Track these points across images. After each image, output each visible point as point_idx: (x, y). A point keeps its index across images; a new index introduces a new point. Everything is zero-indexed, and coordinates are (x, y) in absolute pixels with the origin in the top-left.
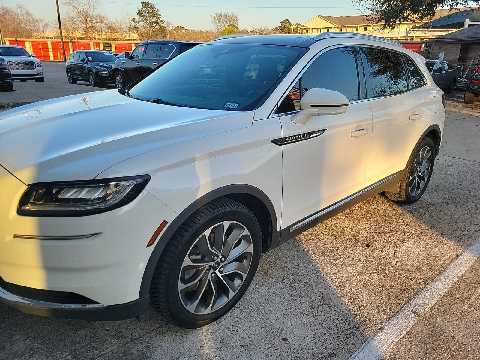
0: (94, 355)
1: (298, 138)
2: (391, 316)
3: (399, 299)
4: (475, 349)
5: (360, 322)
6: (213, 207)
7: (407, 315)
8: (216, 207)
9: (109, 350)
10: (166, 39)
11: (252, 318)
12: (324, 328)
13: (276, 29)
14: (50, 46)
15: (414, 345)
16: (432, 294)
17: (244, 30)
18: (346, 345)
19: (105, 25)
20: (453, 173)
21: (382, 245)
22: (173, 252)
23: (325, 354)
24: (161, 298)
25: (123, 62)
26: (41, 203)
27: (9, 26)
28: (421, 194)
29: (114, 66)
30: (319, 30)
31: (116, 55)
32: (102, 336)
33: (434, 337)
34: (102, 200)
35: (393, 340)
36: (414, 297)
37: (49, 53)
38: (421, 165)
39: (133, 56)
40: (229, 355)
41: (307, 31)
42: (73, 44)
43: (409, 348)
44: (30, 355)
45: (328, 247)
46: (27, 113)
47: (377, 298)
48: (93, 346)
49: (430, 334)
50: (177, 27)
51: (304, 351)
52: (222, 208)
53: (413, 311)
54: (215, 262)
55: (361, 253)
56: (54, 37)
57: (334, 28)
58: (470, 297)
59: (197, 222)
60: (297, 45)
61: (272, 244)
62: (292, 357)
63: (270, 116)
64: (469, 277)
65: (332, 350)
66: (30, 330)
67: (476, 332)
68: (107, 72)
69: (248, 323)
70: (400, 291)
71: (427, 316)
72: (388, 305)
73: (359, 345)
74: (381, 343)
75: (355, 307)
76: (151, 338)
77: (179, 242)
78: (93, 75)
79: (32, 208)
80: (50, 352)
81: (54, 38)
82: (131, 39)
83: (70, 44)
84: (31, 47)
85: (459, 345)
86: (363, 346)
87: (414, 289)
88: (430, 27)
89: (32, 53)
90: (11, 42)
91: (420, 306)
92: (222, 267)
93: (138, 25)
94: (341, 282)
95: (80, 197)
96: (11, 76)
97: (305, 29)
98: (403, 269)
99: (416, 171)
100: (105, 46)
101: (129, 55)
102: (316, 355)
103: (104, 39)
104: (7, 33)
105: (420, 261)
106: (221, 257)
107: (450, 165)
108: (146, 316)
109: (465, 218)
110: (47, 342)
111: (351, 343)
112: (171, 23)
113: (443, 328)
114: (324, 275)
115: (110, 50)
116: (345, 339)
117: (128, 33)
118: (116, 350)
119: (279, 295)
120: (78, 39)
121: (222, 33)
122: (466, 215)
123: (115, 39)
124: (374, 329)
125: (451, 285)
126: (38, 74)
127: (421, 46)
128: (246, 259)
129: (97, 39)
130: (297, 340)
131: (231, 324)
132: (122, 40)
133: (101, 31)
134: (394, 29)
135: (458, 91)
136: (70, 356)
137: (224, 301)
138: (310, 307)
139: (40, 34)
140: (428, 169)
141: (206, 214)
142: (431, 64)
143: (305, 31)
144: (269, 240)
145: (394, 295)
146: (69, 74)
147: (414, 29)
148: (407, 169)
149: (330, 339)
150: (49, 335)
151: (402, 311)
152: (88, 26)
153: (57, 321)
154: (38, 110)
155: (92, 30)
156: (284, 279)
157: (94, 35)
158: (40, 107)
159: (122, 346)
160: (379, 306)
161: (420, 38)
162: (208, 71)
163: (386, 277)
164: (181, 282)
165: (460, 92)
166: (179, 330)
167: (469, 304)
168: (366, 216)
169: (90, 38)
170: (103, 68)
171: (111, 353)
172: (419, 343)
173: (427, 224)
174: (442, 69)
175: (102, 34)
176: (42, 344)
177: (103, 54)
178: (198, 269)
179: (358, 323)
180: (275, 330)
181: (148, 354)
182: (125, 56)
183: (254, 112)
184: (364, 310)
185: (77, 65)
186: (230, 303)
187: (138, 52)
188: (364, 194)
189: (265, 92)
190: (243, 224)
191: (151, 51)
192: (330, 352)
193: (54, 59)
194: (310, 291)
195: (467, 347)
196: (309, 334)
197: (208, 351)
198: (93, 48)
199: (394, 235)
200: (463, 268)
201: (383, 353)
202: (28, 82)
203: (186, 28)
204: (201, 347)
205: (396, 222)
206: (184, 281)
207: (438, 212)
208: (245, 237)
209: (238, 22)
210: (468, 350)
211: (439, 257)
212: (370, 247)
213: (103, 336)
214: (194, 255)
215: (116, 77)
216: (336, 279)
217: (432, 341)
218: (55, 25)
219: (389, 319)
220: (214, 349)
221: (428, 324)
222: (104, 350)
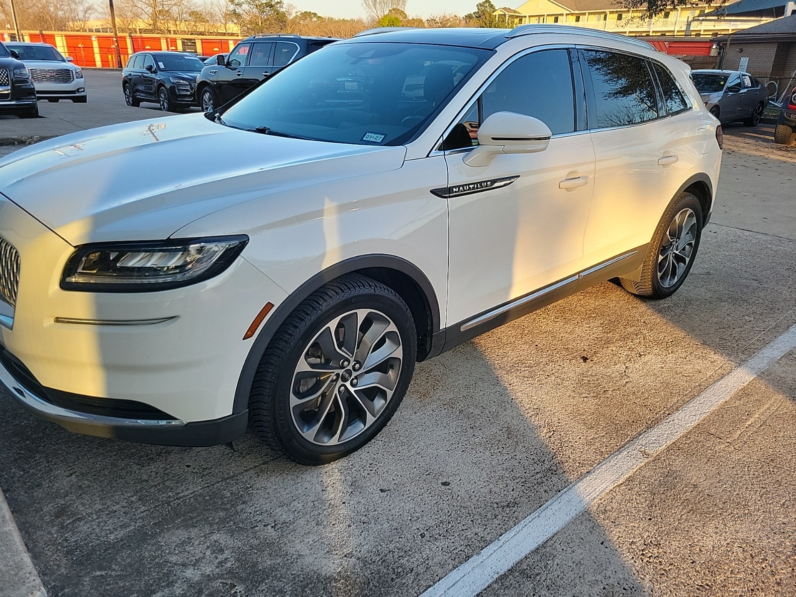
0: (170, 497)
1: (474, 188)
2: (607, 456)
3: (623, 434)
4: (726, 502)
5: (559, 463)
6: (341, 287)
7: (631, 455)
8: (346, 288)
9: (189, 492)
10: (286, 34)
11: (400, 454)
12: (505, 469)
13: (469, 17)
14: (95, 44)
15: (636, 494)
16: (674, 427)
17: (415, 18)
18: (535, 492)
19: (185, 8)
20: (737, 253)
21: (607, 358)
22: (282, 350)
23: (502, 504)
24: (265, 416)
25: (215, 71)
26: (93, 273)
27: (30, 10)
28: (679, 283)
29: (199, 77)
30: (542, 18)
31: (203, 60)
32: (179, 473)
33: (667, 485)
34: (180, 269)
35: (605, 487)
36: (645, 432)
37: (94, 55)
38: (679, 238)
39: (230, 60)
40: (362, 501)
41: (521, 20)
42: (133, 41)
43: (628, 498)
44: (78, 495)
45: (524, 359)
46: (61, 149)
47: (589, 432)
48: (166, 486)
49: (661, 481)
50: (303, 12)
51: (472, 499)
52: (355, 288)
53: (641, 450)
54: (344, 370)
55: (573, 370)
56: (102, 29)
57: (567, 14)
58: (731, 433)
59: (317, 307)
60: (478, 46)
61: (432, 349)
62: (453, 506)
63: (431, 153)
64: (734, 405)
65: (514, 498)
66: (76, 463)
67: (732, 480)
68: (188, 88)
69: (393, 460)
70: (625, 423)
71: (661, 457)
72: (604, 441)
73: (554, 492)
74: (587, 491)
75: (554, 443)
76: (251, 477)
77: (291, 335)
78: (166, 92)
79: (81, 280)
80: (105, 493)
81: (101, 31)
82: (229, 33)
83: (129, 41)
84: (65, 45)
85: (702, 496)
86: (560, 494)
87: (647, 420)
88: (722, 15)
89: (67, 56)
90: (33, 37)
91: (652, 443)
92: (356, 378)
93: (239, 10)
94: (537, 409)
95: (148, 265)
96: (35, 92)
97: (518, 17)
98: (634, 393)
99: (670, 247)
100: (186, 44)
101: (224, 59)
102: (489, 504)
103: (184, 32)
104: (26, 22)
105: (662, 381)
106: (355, 362)
107: (735, 241)
108: (244, 449)
109: (745, 321)
110: (101, 479)
111: (542, 490)
112: (294, 6)
113: (683, 474)
114: (512, 399)
115: (194, 51)
116: (534, 485)
117: (223, 22)
118: (200, 491)
119: (442, 425)
120: (141, 33)
121: (379, 23)
122: (746, 318)
123: (202, 32)
124: (579, 472)
125: (705, 415)
126: (78, 90)
127: (711, 47)
128: (393, 369)
129: (172, 32)
130: (463, 484)
131: (369, 461)
132: (214, 35)
133: (178, 19)
134: (668, 18)
135: (767, 124)
136: (135, 497)
137: (359, 429)
138: (487, 441)
139: (79, 24)
140: (690, 244)
141: (331, 297)
142: (723, 77)
143: (517, 20)
144: (429, 342)
145: (615, 428)
146: (128, 90)
147: (701, 18)
148: (654, 242)
149: (512, 484)
150: (104, 470)
151: (625, 449)
152: (157, 11)
153: (114, 453)
154: (77, 145)
155: (165, 17)
156: (451, 404)
157: (167, 26)
158: (80, 140)
159: (208, 487)
160: (591, 442)
161: (711, 33)
162: (351, 86)
163: (607, 403)
164: (294, 394)
165: (770, 125)
166: (291, 468)
167: (727, 443)
168: (589, 316)
169: (160, 30)
170: (182, 81)
171: (193, 495)
172: (643, 493)
173: (683, 328)
174: (740, 85)
175: (180, 24)
176: (94, 481)
177: (182, 57)
178: (320, 378)
179: (556, 464)
180: (432, 471)
181: (247, 498)
182: (218, 61)
183: (405, 147)
184: (567, 448)
185: (140, 76)
186: (368, 433)
187: (238, 55)
188: (582, 279)
189: (424, 118)
190: (387, 315)
191: (259, 53)
192: (510, 501)
193: (103, 65)
194: (489, 420)
195: (714, 498)
196: (482, 478)
197: (332, 496)
198: (166, 48)
199: (628, 344)
200: (728, 393)
201: (588, 504)
202: (61, 103)
203: (319, 15)
204: (323, 490)
205: (633, 326)
206: (299, 395)
207: (703, 312)
208: (390, 335)
209: (405, 5)
210: (714, 503)
211: (693, 376)
212: (588, 361)
213: (181, 474)
214: (314, 357)
215: (203, 96)
216: (530, 404)
217: (663, 489)
218: (104, 9)
219: (604, 460)
220: (341, 494)
221: (661, 468)
222: (182, 491)
